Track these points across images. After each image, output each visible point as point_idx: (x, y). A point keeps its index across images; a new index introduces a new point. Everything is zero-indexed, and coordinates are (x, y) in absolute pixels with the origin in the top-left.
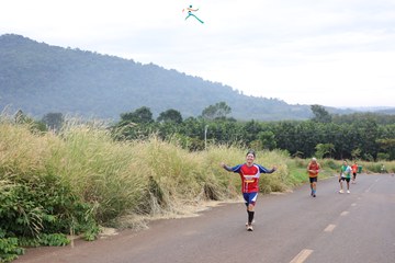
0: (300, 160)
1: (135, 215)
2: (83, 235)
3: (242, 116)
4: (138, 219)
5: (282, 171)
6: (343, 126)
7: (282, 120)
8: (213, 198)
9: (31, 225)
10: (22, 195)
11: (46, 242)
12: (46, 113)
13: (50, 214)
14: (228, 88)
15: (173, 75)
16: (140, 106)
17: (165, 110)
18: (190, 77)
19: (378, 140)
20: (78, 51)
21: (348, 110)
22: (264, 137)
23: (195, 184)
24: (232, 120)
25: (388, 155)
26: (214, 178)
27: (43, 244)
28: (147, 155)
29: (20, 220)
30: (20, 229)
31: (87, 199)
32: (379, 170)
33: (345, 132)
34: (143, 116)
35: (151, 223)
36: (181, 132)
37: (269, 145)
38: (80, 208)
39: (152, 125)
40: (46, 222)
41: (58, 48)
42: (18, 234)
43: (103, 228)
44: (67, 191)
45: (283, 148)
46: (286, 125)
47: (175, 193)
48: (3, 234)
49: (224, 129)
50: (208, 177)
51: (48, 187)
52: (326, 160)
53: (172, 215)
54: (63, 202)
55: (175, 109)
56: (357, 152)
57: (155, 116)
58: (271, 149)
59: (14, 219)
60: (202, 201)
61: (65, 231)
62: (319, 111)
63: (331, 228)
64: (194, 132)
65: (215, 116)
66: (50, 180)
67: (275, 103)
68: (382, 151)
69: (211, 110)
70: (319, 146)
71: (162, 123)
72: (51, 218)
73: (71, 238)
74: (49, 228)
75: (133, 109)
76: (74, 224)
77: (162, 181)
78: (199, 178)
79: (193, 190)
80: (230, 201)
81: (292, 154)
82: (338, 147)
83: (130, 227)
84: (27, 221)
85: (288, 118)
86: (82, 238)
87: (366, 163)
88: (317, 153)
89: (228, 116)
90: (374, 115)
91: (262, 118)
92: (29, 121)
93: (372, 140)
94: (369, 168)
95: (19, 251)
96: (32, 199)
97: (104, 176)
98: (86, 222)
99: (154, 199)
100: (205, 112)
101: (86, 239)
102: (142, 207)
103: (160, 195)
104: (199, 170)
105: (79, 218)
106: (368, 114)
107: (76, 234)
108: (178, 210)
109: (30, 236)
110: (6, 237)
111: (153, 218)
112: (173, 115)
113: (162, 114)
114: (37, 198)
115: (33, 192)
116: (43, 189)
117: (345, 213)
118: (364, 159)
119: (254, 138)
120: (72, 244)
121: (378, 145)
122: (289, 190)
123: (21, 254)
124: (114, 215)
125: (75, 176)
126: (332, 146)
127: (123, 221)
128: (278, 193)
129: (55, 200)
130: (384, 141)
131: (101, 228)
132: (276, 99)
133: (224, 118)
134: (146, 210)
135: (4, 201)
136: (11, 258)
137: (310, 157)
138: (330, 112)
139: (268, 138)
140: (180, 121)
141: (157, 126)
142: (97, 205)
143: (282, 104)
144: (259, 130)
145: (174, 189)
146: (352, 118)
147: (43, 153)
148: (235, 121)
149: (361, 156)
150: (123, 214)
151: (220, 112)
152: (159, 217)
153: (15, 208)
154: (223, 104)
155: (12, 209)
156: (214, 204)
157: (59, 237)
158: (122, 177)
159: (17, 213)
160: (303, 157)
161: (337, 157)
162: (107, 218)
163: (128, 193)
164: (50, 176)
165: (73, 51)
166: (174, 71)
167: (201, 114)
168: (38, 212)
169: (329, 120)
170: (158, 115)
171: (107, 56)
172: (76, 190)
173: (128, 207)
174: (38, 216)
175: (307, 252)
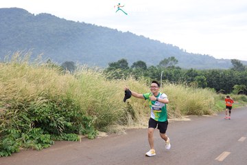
0: (223, 95)
1: (118, 125)
2: (87, 135)
3: (185, 66)
4: (120, 127)
5: (210, 102)
7: (212, 69)
9: (58, 128)
10: (53, 110)
11: (66, 138)
12: (64, 62)
13: (68, 121)
14: (176, 48)
15: (142, 39)
16: (120, 58)
17: (136, 61)
18: (152, 40)
20: (83, 24)
22: (199, 80)
24: (178, 68)
27: (64, 139)
29: (51, 124)
30: (51, 130)
31: (89, 114)
34: (123, 64)
35: (128, 131)
36: (146, 75)
37: (202, 85)
38: (86, 119)
39: (128, 70)
40: (66, 126)
41: (72, 21)
42: (50, 133)
43: (99, 132)
44: (78, 108)
45: (211, 87)
46: (213, 72)
47: (142, 112)
48: (42, 132)
49: (173, 74)
51: (67, 106)
52: (240, 96)
53: (140, 126)
54: (76, 115)
55: (142, 60)
57: (130, 65)
58: (204, 87)
59: (48, 123)
61: (76, 132)
62: (237, 64)
63: (242, 139)
64: (154, 75)
65: (168, 65)
66: (69, 102)
69: (165, 62)
70: (235, 86)
71: (134, 69)
72: (69, 124)
73: (80, 137)
74: (68, 130)
75: (116, 60)
76: (82, 129)
77: (135, 105)
80: (176, 119)
81: (217, 91)
83: (115, 132)
84: (55, 125)
85: (216, 68)
86: (87, 137)
88: (234, 91)
89: (176, 66)
91: (198, 68)
92: (56, 66)
95: (51, 142)
96: (58, 112)
97: (100, 101)
98: (89, 128)
99: (130, 116)
100: (161, 63)
101: (89, 138)
102: (122, 120)
103: (133, 114)
105: (85, 125)
107: (83, 134)
108: (143, 123)
109: (57, 134)
110: (44, 134)
111: (129, 128)
112: (141, 64)
113: (134, 64)
114: (61, 112)
115: (59, 109)
116: (65, 107)
119: (192, 80)
120: (81, 140)
122: (215, 114)
123: (52, 144)
124: (106, 125)
125: (83, 99)
126: (245, 86)
127: (110, 128)
128: (208, 116)
129: (71, 114)
132: (207, 55)
133: (173, 67)
134: (124, 122)
136: (47, 146)
137: (229, 93)
138: (244, 64)
139: (202, 80)
140: (145, 68)
141: (131, 71)
142: (96, 118)
143: (212, 58)
144: (196, 75)
145: (142, 110)
147: (65, 86)
148: (180, 69)
150: (111, 124)
151: (171, 63)
152: (132, 127)
153: (49, 117)
154: (173, 58)
155: (47, 118)
157: (74, 135)
158: (111, 102)
159: (50, 120)
160: (224, 93)
162: (101, 126)
163: (114, 112)
164: (69, 99)
165: (81, 24)
166: (142, 36)
167: (158, 64)
168: (62, 120)
169: (243, 69)
170: (132, 64)
171: (101, 27)
172: (83, 109)
173: (114, 120)
174: (62, 122)
175: (226, 154)
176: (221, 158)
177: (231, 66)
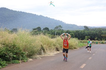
0: (81, 41)
2: (23, 60)
3: (65, 29)
4: (38, 56)
5: (76, 43)
6: (92, 32)
7: (76, 30)
8: (58, 50)
9: (9, 58)
10: (7, 50)
11: (13, 62)
12: (13, 29)
13: (14, 55)
14: (61, 22)
16: (38, 26)
17: (44, 27)
18: (51, 19)
19: (102, 35)
21: (94, 27)
23: (53, 47)
24: (62, 30)
25: (105, 39)
26: (58, 45)
27: (12, 63)
28: (40, 39)
29: (6, 56)
30: (6, 59)
31: (24, 51)
32: (102, 43)
33: (93, 33)
34: (39, 29)
35: (42, 57)
36: (49, 33)
38: (22, 53)
40: (13, 57)
41: (16, 11)
42: (6, 60)
43: (29, 59)
44: (19, 48)
45: (76, 37)
46: (77, 31)
48: (2, 60)
49: (60, 32)
50: (57, 45)
51: (14, 48)
53: (47, 55)
54: (18, 52)
55: (47, 27)
56: (96, 38)
57: (42, 29)
58: (73, 37)
59: (5, 56)
60: (55, 52)
61: (18, 59)
62: (86, 28)
63: (90, 58)
64: (52, 33)
65: (58, 29)
66: (14, 46)
67: (74, 25)
68: (103, 38)
69: (57, 28)
70: (86, 37)
71: (44, 31)
72: (15, 56)
73: (20, 61)
74: (14, 58)
75: (36, 27)
76: (21, 58)
77: (44, 46)
78: (54, 45)
79: (52, 48)
81: (79, 39)
82: (91, 37)
83: (36, 58)
84: (8, 57)
85: (78, 29)
86: (23, 61)
87: (99, 41)
88: (85, 39)
89: (61, 29)
90: (101, 28)
91: (71, 30)
93: (100, 35)
94: (100, 43)
95: (6, 65)
96: (9, 51)
97: (29, 45)
98: (24, 57)
99: (42, 51)
100: (55, 28)
101: (24, 62)
103: (44, 50)
104: (54, 43)
105: (22, 56)
106: (99, 28)
107: (22, 60)
108: (48, 54)
109: (9, 61)
110: (3, 61)
112: (47, 29)
113: (44, 29)
114: (11, 51)
115: (10, 49)
116: (12, 48)
117: (94, 54)
118: (98, 40)
120: (21, 63)
121: (102, 37)
122: (78, 48)
123: (7, 65)
124: (32, 55)
125: (21, 44)
126: (90, 37)
127: (34, 57)
128: (75, 49)
129: (16, 51)
130: (104, 35)
131: (28, 59)
133: (60, 30)
134: (40, 54)
135: (2, 51)
136: (4, 66)
137: (84, 40)
138: (89, 28)
139: (72, 35)
140: (48, 30)
141: (42, 32)
142: (27, 52)
143: (76, 26)
144: (70, 33)
145: (47, 48)
146: (95, 29)
147: (12, 39)
148: (63, 30)
149: (97, 39)
150: (34, 55)
151: (59, 28)
152: (44, 56)
153: (5, 53)
154: (60, 26)
155: (4, 53)
156: (58, 52)
157: (17, 61)
158: (34, 45)
159: (5, 55)
160: (82, 40)
161: (91, 40)
162: (30, 56)
163: (35, 49)
164: (14, 45)
165: (20, 12)
166: (47, 17)
167: (54, 28)
168: (11, 54)
169: (89, 30)
170: (43, 29)
171: (29, 13)
172: (21, 48)
173: (35, 53)
174: (11, 55)
175: (84, 65)
176: (82, 67)
177: (84, 28)
